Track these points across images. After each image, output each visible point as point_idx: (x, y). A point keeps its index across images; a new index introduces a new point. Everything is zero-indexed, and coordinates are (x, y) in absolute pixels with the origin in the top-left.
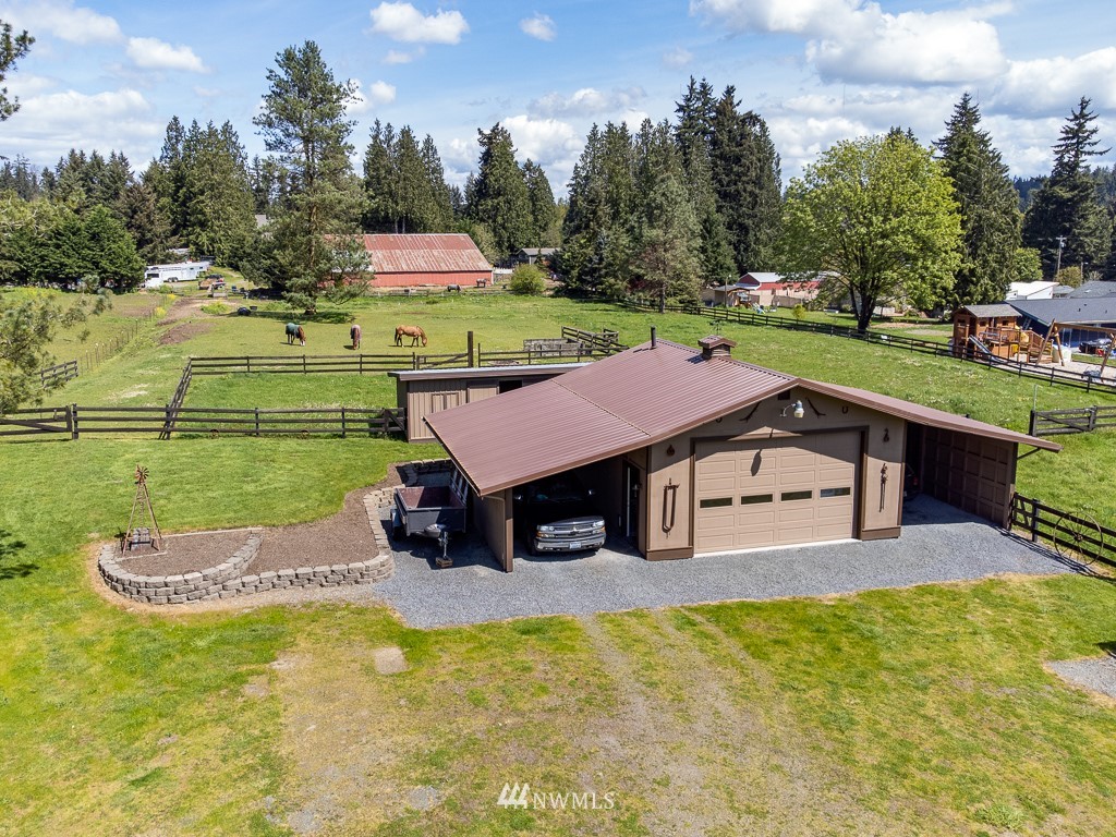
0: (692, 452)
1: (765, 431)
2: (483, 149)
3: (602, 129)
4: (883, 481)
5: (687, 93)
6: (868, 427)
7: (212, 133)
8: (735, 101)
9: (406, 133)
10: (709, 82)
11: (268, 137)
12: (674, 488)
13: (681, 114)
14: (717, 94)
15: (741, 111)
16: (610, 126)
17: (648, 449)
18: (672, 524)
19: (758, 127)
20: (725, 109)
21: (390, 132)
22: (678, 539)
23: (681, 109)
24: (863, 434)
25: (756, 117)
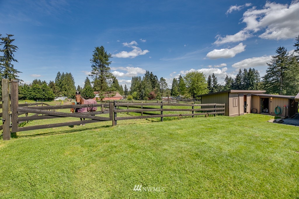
3: (134, 77)
5: (146, 72)
7: (67, 74)
8: (153, 74)
10: (149, 71)
13: (145, 76)
25: (156, 76)
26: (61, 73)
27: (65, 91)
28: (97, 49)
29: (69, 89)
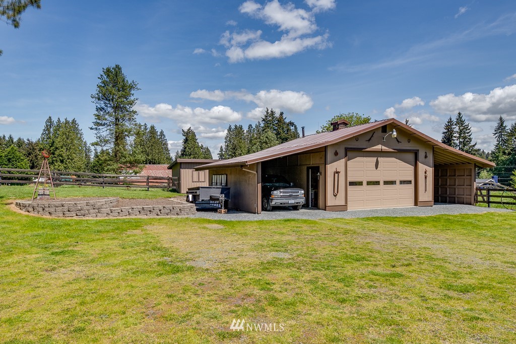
0: (346, 155)
1: (379, 147)
2: (184, 138)
3: (233, 127)
4: (426, 178)
5: (266, 114)
6: (418, 150)
7: (67, 122)
8: (284, 118)
9: (152, 127)
10: (274, 110)
11: (97, 105)
12: (338, 173)
13: (264, 122)
14: (277, 115)
15: (287, 121)
16: (236, 126)
17: (326, 147)
18: (337, 192)
19: (293, 128)
20: (280, 120)
21: (146, 127)
22: (340, 201)
23: (264, 120)
24: (416, 154)
25: (293, 123)
26: (55, 120)
27: (60, 164)
28: (108, 72)
29: (68, 159)
